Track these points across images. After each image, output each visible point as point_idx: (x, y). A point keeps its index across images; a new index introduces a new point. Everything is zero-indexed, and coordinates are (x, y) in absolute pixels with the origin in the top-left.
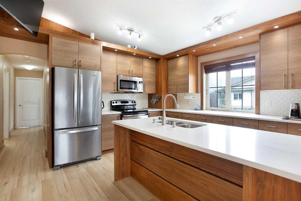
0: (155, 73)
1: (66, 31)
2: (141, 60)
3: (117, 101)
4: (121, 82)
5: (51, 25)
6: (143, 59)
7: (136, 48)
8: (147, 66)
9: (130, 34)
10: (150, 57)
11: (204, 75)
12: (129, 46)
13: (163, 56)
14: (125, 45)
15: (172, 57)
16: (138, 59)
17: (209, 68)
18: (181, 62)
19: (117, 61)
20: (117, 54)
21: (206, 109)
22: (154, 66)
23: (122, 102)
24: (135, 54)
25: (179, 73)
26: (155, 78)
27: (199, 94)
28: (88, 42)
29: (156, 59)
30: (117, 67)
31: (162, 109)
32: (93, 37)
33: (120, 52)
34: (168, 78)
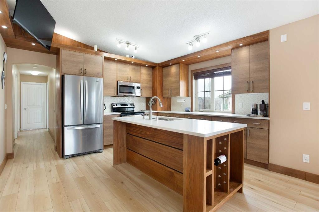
0: (151, 79)
1: (72, 43)
2: (138, 68)
3: (117, 104)
4: (121, 87)
5: (60, 38)
6: (140, 67)
7: (133, 58)
8: (144, 73)
9: (128, 47)
10: (147, 65)
11: (194, 81)
12: (128, 56)
13: (159, 64)
14: (124, 55)
15: (165, 65)
16: (135, 67)
17: (198, 75)
18: (174, 69)
19: (117, 68)
20: (117, 63)
21: (196, 111)
22: (150, 73)
23: (122, 105)
24: (133, 63)
25: (172, 79)
26: (151, 83)
27: (190, 98)
28: (92, 53)
29: (153, 67)
30: (117, 74)
31: (157, 111)
32: (96, 49)
33: (119, 61)
34: (163, 84)
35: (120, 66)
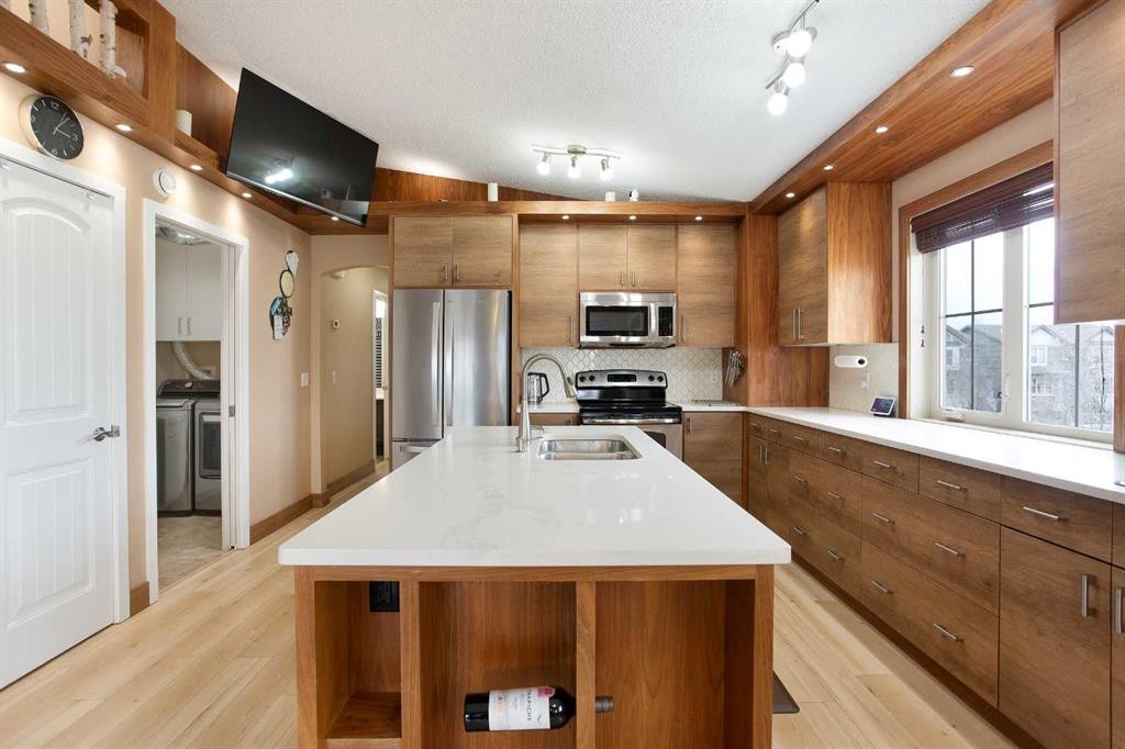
0: (732, 270)
2: (668, 233)
3: (594, 374)
4: (591, 314)
6: (677, 229)
7: (634, 198)
8: (696, 252)
9: (573, 164)
10: (699, 218)
12: (610, 197)
14: (597, 196)
15: (775, 207)
16: (655, 233)
17: (934, 228)
18: (808, 217)
19: (578, 246)
20: (578, 227)
22: (726, 244)
23: (611, 378)
24: (633, 218)
25: (803, 263)
26: (730, 289)
27: (895, 347)
30: (578, 267)
31: (746, 405)
32: (493, 195)
33: (579, 221)
34: (776, 287)
35: (589, 239)
